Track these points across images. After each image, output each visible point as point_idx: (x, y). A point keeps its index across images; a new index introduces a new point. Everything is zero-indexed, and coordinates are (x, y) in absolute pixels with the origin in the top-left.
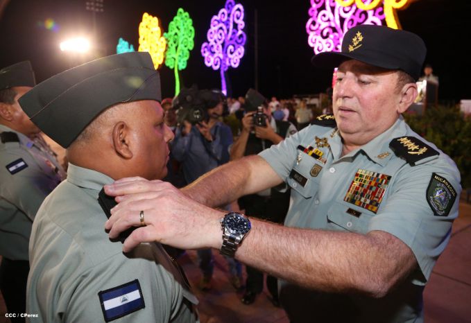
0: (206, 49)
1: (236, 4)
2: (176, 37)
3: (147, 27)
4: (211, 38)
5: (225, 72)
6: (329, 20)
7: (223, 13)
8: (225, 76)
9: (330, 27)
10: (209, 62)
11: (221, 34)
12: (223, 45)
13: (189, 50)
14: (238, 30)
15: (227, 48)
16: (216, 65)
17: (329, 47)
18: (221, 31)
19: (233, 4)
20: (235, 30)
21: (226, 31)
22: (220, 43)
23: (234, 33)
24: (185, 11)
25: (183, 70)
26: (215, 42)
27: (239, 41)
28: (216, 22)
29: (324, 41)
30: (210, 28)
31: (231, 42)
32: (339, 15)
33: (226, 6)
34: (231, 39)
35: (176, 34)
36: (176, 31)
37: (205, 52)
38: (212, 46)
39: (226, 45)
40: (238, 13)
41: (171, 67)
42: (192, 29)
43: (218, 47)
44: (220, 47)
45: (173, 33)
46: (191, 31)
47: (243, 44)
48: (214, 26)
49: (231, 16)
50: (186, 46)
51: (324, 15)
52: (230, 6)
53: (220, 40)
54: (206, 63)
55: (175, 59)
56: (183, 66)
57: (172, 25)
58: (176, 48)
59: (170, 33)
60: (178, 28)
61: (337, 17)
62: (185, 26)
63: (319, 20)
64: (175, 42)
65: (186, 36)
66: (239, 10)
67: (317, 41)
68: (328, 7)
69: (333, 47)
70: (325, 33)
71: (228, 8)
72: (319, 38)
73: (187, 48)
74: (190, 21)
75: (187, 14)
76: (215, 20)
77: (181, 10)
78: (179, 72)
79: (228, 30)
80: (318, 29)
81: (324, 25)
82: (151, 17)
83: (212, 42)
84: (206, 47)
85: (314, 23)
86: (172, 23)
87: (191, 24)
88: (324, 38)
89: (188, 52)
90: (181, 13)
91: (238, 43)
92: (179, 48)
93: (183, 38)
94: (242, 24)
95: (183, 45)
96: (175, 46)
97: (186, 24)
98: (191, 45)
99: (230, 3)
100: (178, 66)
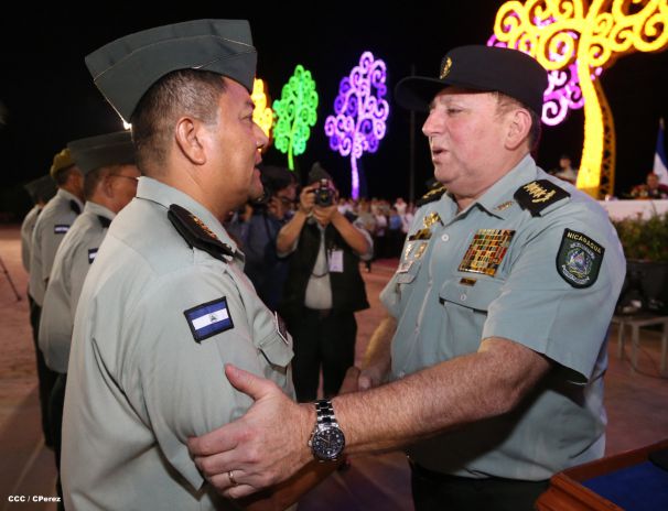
0: (331, 126)
1: (375, 59)
2: (292, 106)
4: (339, 110)
5: (358, 160)
7: (357, 73)
8: (358, 166)
10: (335, 145)
11: (353, 104)
12: (355, 120)
13: (309, 126)
14: (377, 99)
16: (345, 149)
18: (353, 99)
20: (373, 99)
22: (351, 117)
24: (306, 69)
25: (300, 155)
26: (345, 114)
27: (379, 114)
30: (338, 94)
33: (361, 63)
35: (292, 102)
36: (292, 97)
38: (341, 121)
40: (378, 72)
41: (284, 151)
42: (315, 94)
43: (349, 122)
44: (352, 121)
45: (287, 101)
46: (313, 97)
47: (385, 118)
48: (345, 91)
49: (369, 77)
50: (305, 120)
52: (367, 63)
53: (351, 112)
54: (332, 145)
55: (289, 139)
56: (300, 149)
57: (287, 89)
58: (292, 123)
59: (283, 101)
60: (294, 93)
62: (305, 91)
64: (290, 115)
65: (306, 105)
66: (379, 68)
73: (306, 123)
74: (311, 84)
75: (308, 73)
76: (346, 82)
77: (300, 67)
78: (294, 157)
79: (363, 98)
84: (332, 122)
86: (287, 86)
87: (314, 88)
89: (308, 129)
90: (299, 71)
91: (377, 117)
92: (295, 123)
93: (302, 107)
94: (382, 90)
95: (301, 119)
96: (289, 119)
97: (306, 88)
98: (313, 120)
99: (367, 59)
100: (293, 149)
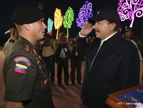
0: (78, 21)
2: (68, 17)
3: (57, 13)
4: (80, 16)
6: (127, 6)
7: (84, 7)
9: (128, 9)
10: (79, 25)
11: (83, 15)
12: (84, 18)
13: (72, 21)
14: (90, 13)
15: (85, 20)
16: (81, 26)
17: (127, 18)
18: (83, 13)
19: (88, 3)
20: (88, 13)
21: (85, 13)
22: (83, 18)
23: (88, 14)
26: (81, 17)
27: (90, 17)
28: (81, 10)
29: (125, 15)
31: (87, 17)
32: (132, 4)
34: (87, 16)
35: (68, 16)
36: (68, 15)
37: (77, 22)
38: (80, 19)
39: (85, 19)
41: (66, 28)
43: (82, 19)
44: (83, 19)
45: (67, 16)
46: (73, 14)
48: (81, 12)
49: (87, 7)
50: (71, 20)
51: (125, 5)
52: (87, 4)
53: (83, 17)
54: (78, 25)
55: (67, 25)
56: (70, 27)
58: (68, 21)
59: (65, 16)
60: (68, 13)
61: (131, 5)
62: (71, 13)
63: (123, 7)
64: (67, 19)
65: (71, 16)
66: (90, 5)
67: (122, 16)
68: (127, 2)
69: (129, 17)
70: (125, 12)
71: (86, 5)
72: (123, 14)
74: (72, 11)
75: (71, 8)
76: (81, 9)
77: (69, 7)
78: (68, 29)
79: (86, 13)
80: (122, 10)
81: (125, 9)
82: (58, 9)
83: (80, 18)
84: (78, 20)
85: (120, 8)
86: (66, 12)
88: (125, 14)
92: (69, 21)
93: (70, 17)
94: (91, 10)
95: (70, 20)
96: (67, 20)
97: (71, 12)
98: (73, 20)
99: (87, 3)
100: (68, 27)
